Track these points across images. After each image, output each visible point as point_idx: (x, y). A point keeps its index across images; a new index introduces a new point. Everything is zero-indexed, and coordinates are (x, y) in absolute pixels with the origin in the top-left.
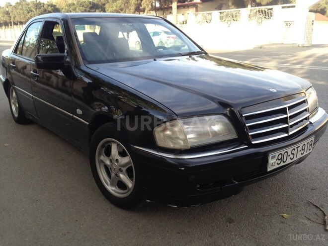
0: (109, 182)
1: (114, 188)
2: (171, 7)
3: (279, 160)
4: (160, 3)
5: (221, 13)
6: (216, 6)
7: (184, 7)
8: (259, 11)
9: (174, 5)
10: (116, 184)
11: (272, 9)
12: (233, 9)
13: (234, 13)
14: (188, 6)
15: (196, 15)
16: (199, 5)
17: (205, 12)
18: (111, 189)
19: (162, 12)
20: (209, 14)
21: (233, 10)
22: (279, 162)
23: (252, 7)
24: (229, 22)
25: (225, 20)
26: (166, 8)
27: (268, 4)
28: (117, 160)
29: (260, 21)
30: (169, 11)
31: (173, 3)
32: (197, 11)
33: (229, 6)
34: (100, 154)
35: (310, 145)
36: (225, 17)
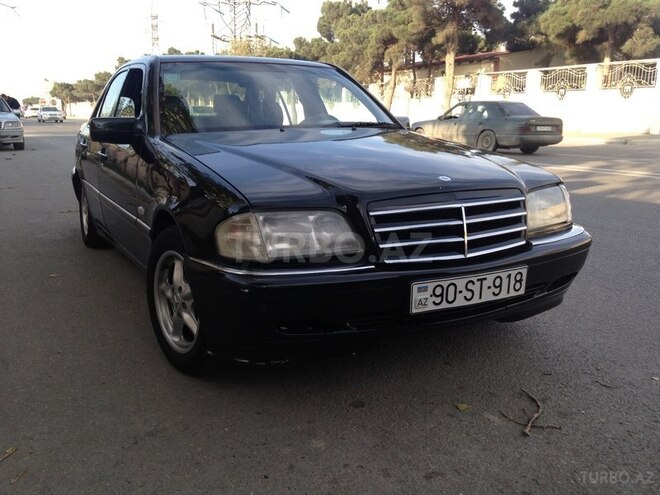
0: (171, 329)
1: (177, 339)
2: (444, 63)
3: (436, 296)
4: (423, 56)
5: (546, 72)
6: (538, 60)
7: (471, 61)
8: (628, 69)
9: (450, 59)
10: (181, 332)
11: (654, 65)
12: (572, 64)
13: (573, 73)
14: (480, 60)
15: (495, 77)
16: (501, 58)
17: (512, 72)
18: (174, 340)
19: (427, 71)
20: (520, 74)
21: (571, 68)
22: (438, 300)
23: (612, 60)
24: (562, 91)
25: (553, 87)
26: (435, 64)
27: (646, 56)
28: (180, 288)
29: (628, 88)
30: (440, 70)
31: (448, 55)
32: (496, 68)
33: (565, 59)
34: (161, 281)
35: (516, 281)
36: (555, 79)
